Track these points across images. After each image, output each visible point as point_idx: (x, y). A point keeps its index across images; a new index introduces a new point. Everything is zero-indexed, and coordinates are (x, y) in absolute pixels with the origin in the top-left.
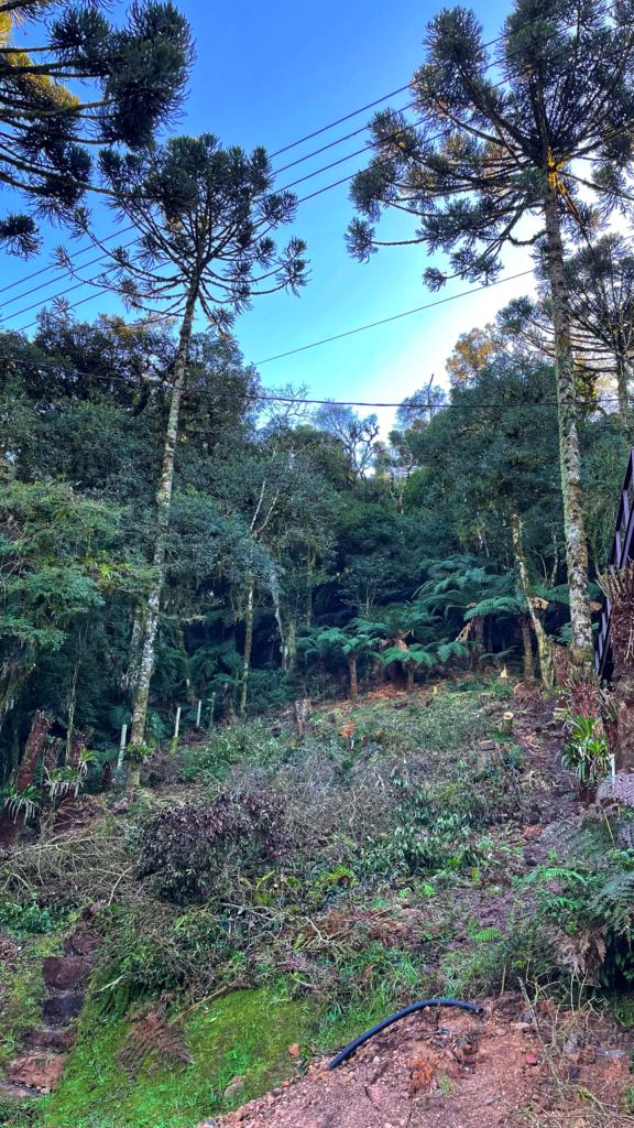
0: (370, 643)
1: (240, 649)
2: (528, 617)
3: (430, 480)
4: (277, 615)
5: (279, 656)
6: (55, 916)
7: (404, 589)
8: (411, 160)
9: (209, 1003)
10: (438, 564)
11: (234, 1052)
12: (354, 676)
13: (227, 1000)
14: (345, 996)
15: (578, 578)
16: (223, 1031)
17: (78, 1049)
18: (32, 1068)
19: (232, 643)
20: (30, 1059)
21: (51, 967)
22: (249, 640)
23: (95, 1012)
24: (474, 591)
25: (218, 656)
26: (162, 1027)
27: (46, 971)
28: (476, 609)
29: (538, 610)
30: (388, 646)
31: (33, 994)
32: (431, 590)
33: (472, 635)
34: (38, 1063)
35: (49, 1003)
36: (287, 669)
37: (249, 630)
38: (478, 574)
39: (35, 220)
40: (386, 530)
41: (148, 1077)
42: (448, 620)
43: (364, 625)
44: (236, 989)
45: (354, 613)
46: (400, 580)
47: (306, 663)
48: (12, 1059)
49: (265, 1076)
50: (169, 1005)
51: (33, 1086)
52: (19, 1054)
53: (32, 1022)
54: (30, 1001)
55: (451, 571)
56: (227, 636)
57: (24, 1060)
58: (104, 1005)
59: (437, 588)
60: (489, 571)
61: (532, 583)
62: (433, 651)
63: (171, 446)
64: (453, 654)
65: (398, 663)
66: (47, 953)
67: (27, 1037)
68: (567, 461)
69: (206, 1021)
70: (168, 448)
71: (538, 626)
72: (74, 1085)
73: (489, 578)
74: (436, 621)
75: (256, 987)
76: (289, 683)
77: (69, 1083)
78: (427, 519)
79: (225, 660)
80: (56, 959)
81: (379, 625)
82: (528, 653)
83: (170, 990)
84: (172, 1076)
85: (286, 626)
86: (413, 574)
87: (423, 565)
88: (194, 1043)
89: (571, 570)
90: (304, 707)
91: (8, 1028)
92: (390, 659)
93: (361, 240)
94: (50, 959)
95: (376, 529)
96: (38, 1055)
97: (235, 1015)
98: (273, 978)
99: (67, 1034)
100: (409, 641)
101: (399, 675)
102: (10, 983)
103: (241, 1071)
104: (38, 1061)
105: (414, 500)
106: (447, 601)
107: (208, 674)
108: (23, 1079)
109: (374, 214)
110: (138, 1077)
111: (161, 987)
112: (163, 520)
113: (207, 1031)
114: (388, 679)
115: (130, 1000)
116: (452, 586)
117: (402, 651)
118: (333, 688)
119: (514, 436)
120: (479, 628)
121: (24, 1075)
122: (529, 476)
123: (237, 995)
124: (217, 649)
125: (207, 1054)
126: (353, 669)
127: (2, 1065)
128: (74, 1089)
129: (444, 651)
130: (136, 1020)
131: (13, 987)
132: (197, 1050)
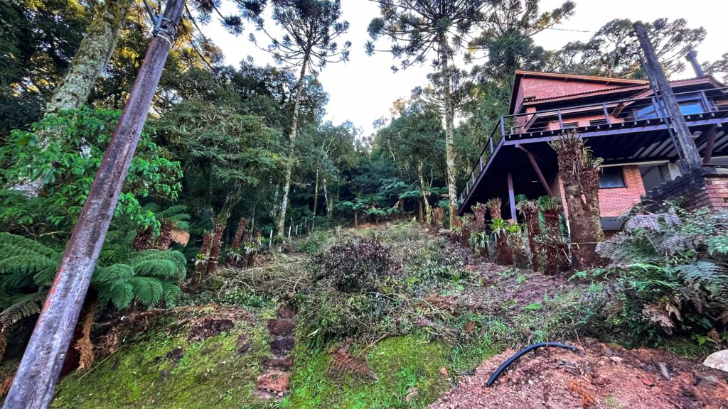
0: (363, 206)
1: (312, 209)
2: (423, 198)
3: (382, 150)
4: (326, 196)
5: (325, 212)
6: (265, 299)
7: (374, 188)
8: (390, 19)
9: (377, 344)
10: (386, 180)
11: (403, 372)
12: (356, 218)
13: (388, 342)
14: (461, 340)
15: (452, 180)
16: (391, 360)
17: (298, 369)
18: (270, 380)
19: (307, 206)
20: (268, 375)
21: (271, 324)
22: (316, 204)
23: (304, 348)
24: (401, 189)
25: (302, 211)
26: (350, 357)
27: (269, 326)
28: (402, 196)
29: (427, 196)
30: (368, 209)
31: (265, 338)
32: (384, 189)
33: (399, 205)
34: (273, 377)
35: (273, 343)
36: (329, 216)
37: (316, 200)
38: (402, 184)
39: (241, 18)
40: (367, 166)
41: (350, 387)
42: (391, 200)
43: (360, 201)
44: (393, 336)
45: (355, 196)
46: (372, 186)
47: (336, 213)
48: (258, 375)
49: (431, 388)
50: (351, 345)
51: (272, 391)
52: (262, 372)
53: (266, 354)
54: (264, 342)
56: (305, 203)
57: (265, 375)
58: (308, 345)
59: (387, 188)
60: (406, 183)
61: (425, 185)
62: (385, 210)
64: (393, 211)
65: (373, 214)
66: (269, 317)
67: (265, 362)
68: (449, 136)
69: (378, 354)
70: (295, 118)
71: (427, 202)
72: (302, 392)
73: (406, 186)
74: (386, 200)
75: (404, 335)
76: (330, 221)
77: (297, 391)
78: (380, 165)
79: (305, 212)
80: (274, 320)
81: (366, 200)
82: (421, 212)
83: (350, 336)
84: (366, 387)
85: (329, 200)
86: (376, 183)
87: (381, 180)
88: (375, 367)
89: (450, 177)
90: (339, 229)
91: (254, 358)
92: (370, 213)
93: (370, 48)
94: (271, 320)
95: (363, 166)
96: (272, 372)
97: (396, 350)
98: (412, 331)
99: (287, 360)
100: (376, 207)
101: (373, 219)
102: (251, 332)
103: (412, 384)
104: (273, 376)
105: (375, 159)
106: (390, 193)
107: (298, 216)
108: (265, 387)
109: (375, 39)
110: (344, 388)
111: (344, 336)
112: (292, 145)
113: (380, 360)
114: (367, 221)
115: (325, 342)
116: (392, 187)
117: (374, 210)
118: (348, 223)
119: (421, 130)
120: (402, 203)
121: (265, 385)
122: (425, 146)
123: (392, 340)
124: (301, 208)
125: (385, 374)
126: (356, 216)
127: (253, 379)
128: (303, 395)
129: (390, 210)
130: (331, 353)
131: (253, 334)
132: (377, 371)
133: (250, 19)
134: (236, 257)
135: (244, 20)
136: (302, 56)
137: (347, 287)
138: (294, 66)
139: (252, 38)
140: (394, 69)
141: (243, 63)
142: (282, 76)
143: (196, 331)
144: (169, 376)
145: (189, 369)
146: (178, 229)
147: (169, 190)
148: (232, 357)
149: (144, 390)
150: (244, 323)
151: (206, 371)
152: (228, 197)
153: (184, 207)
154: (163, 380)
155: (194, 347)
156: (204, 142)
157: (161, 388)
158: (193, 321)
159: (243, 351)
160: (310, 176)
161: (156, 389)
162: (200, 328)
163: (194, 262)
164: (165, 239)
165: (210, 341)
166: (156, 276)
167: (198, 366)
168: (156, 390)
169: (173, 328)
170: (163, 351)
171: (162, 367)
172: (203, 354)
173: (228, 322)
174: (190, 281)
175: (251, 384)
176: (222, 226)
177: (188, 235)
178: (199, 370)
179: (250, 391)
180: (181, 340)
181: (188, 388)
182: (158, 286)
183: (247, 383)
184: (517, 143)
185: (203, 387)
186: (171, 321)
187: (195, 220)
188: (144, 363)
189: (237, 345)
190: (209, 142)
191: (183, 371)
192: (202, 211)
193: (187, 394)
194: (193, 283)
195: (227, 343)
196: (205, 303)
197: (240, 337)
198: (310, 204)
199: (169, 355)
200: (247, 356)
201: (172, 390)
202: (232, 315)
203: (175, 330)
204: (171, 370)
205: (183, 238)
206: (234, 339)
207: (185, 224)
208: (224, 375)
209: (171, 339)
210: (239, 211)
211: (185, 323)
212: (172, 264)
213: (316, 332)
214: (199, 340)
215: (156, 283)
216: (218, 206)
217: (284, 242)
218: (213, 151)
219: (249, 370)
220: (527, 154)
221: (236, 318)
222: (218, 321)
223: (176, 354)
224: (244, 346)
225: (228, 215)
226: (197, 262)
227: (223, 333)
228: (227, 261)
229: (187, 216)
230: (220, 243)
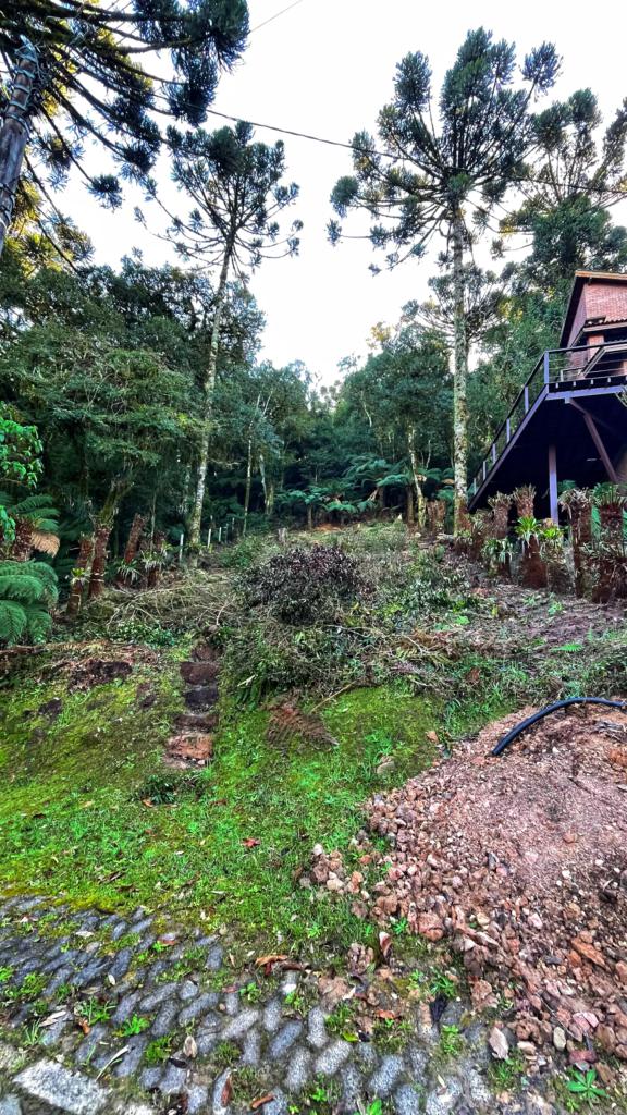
0: (321, 498)
1: (242, 502)
2: (414, 484)
3: (351, 409)
4: (263, 482)
5: (263, 506)
6: (175, 635)
7: (338, 470)
8: (369, 179)
9: (337, 697)
10: (357, 458)
11: (373, 736)
12: (310, 517)
13: (353, 695)
14: (460, 694)
16: (358, 719)
17: (225, 730)
18: (186, 744)
19: (235, 498)
20: (183, 737)
21: (185, 669)
22: (248, 494)
23: (233, 702)
24: (380, 472)
25: (227, 505)
26: (298, 715)
27: (182, 671)
28: (381, 482)
29: (421, 483)
30: (329, 502)
31: (177, 688)
32: (354, 470)
33: (377, 497)
35: (189, 695)
36: (269, 513)
37: (248, 489)
38: (382, 463)
40: (328, 436)
41: (298, 754)
42: (364, 488)
43: (316, 490)
44: (361, 687)
45: (308, 482)
46: (335, 465)
47: (280, 509)
48: (169, 737)
49: (414, 757)
50: (301, 698)
51: (189, 758)
52: (174, 734)
53: (179, 709)
54: (176, 693)
55: (365, 461)
56: (232, 493)
57: (178, 738)
58: (239, 697)
59: (358, 470)
60: (388, 462)
61: (418, 466)
62: (355, 505)
63: (214, 353)
64: (367, 507)
65: (335, 511)
66: (182, 659)
67: (178, 720)
68: (459, 385)
69: (339, 711)
70: (212, 355)
71: (419, 492)
72: (231, 760)
73: (388, 466)
74: (355, 489)
75: (376, 686)
76: (270, 521)
77: (225, 759)
78: (348, 432)
79: (231, 506)
80: (189, 663)
81: (326, 489)
82: (411, 507)
83: (298, 686)
84: (321, 754)
85: (268, 488)
86: (341, 461)
87: (348, 457)
88: (333, 728)
89: (457, 452)
90: (283, 533)
91: (162, 714)
92: (331, 508)
93: (334, 232)
94: (184, 663)
95: (322, 434)
96: (188, 734)
97: (364, 706)
98: (389, 681)
99: (209, 718)
100: (341, 499)
101: (335, 518)
102: (157, 680)
103: (386, 752)
104: (190, 739)
105: (340, 423)
106: (364, 477)
107: (222, 514)
108: (180, 753)
109: (342, 215)
110: (290, 755)
111: (290, 685)
112: (210, 400)
113: (342, 718)
114: (328, 521)
115: (263, 693)
116: (366, 469)
117: (338, 504)
118: (297, 524)
119: (415, 375)
120: (381, 494)
121: (180, 750)
122: (421, 402)
123: (360, 692)
124: (226, 500)
125: (348, 738)
126: (310, 513)
127: (162, 742)
128: (232, 764)
129: (362, 505)
130: (273, 709)
131: (160, 682)
132: (337, 734)
133: (134, 180)
134: (130, 573)
135: (123, 183)
136: (221, 247)
137: (294, 617)
138: (207, 264)
139: (139, 216)
140: (375, 270)
141: (125, 260)
142: (189, 283)
143: (78, 677)
144: (45, 737)
145: (73, 727)
146: (42, 532)
147: (24, 471)
148: (131, 713)
149: (12, 754)
150: (146, 667)
151: (96, 731)
152: (113, 484)
153: (49, 498)
154: (37, 741)
155: (77, 698)
156: (71, 394)
157: (35, 753)
158: (72, 663)
159: (146, 705)
160: (239, 450)
161: (28, 753)
162: (83, 673)
163: (69, 580)
164: (23, 545)
165: (99, 691)
166: (15, 599)
167: (84, 725)
168: (29, 755)
169: (45, 672)
170: (33, 704)
171: (34, 724)
172: (91, 708)
173: (123, 665)
174: (64, 607)
175: (159, 748)
176: (107, 527)
177: (58, 541)
178: (86, 730)
179: (159, 757)
180: (58, 690)
181: (72, 752)
182: (19, 612)
183: (154, 748)
184: (567, 397)
185: (94, 751)
186: (43, 662)
187: (66, 517)
188: (9, 719)
189: (138, 697)
190: (78, 396)
191: (64, 731)
192: (76, 504)
193: (72, 761)
194: (70, 610)
195: (124, 693)
196: (89, 639)
197: (142, 687)
198: (239, 496)
199: (43, 709)
200: (152, 711)
201: (50, 755)
202: (128, 655)
203: (49, 675)
204: (48, 729)
205: (50, 545)
206: (134, 688)
207: (52, 524)
208: (121, 736)
209: (44, 688)
210: (131, 506)
211: (62, 666)
212: (36, 582)
213: (250, 680)
214: (84, 689)
215: (15, 609)
216: (100, 497)
217: (201, 552)
218: (86, 410)
219: (156, 730)
220: (583, 414)
221: (134, 660)
222: (109, 663)
223: (52, 708)
224: (148, 698)
225: (116, 511)
226: (74, 581)
227: (117, 681)
228: (117, 579)
229: (54, 511)
230: (106, 553)
